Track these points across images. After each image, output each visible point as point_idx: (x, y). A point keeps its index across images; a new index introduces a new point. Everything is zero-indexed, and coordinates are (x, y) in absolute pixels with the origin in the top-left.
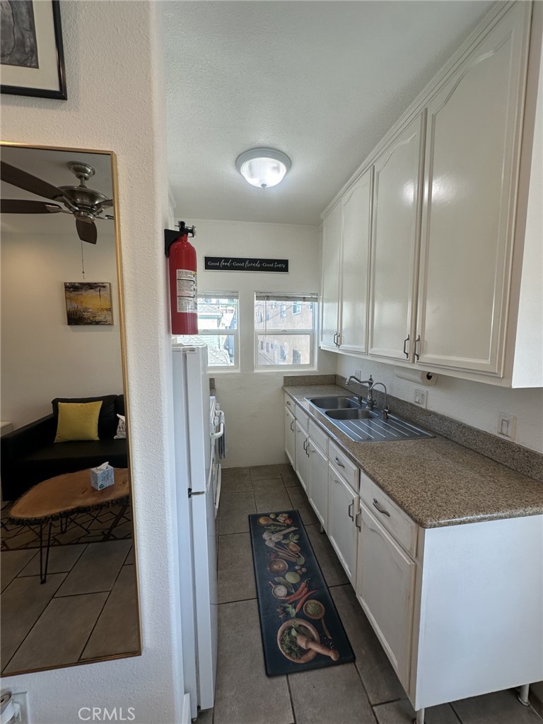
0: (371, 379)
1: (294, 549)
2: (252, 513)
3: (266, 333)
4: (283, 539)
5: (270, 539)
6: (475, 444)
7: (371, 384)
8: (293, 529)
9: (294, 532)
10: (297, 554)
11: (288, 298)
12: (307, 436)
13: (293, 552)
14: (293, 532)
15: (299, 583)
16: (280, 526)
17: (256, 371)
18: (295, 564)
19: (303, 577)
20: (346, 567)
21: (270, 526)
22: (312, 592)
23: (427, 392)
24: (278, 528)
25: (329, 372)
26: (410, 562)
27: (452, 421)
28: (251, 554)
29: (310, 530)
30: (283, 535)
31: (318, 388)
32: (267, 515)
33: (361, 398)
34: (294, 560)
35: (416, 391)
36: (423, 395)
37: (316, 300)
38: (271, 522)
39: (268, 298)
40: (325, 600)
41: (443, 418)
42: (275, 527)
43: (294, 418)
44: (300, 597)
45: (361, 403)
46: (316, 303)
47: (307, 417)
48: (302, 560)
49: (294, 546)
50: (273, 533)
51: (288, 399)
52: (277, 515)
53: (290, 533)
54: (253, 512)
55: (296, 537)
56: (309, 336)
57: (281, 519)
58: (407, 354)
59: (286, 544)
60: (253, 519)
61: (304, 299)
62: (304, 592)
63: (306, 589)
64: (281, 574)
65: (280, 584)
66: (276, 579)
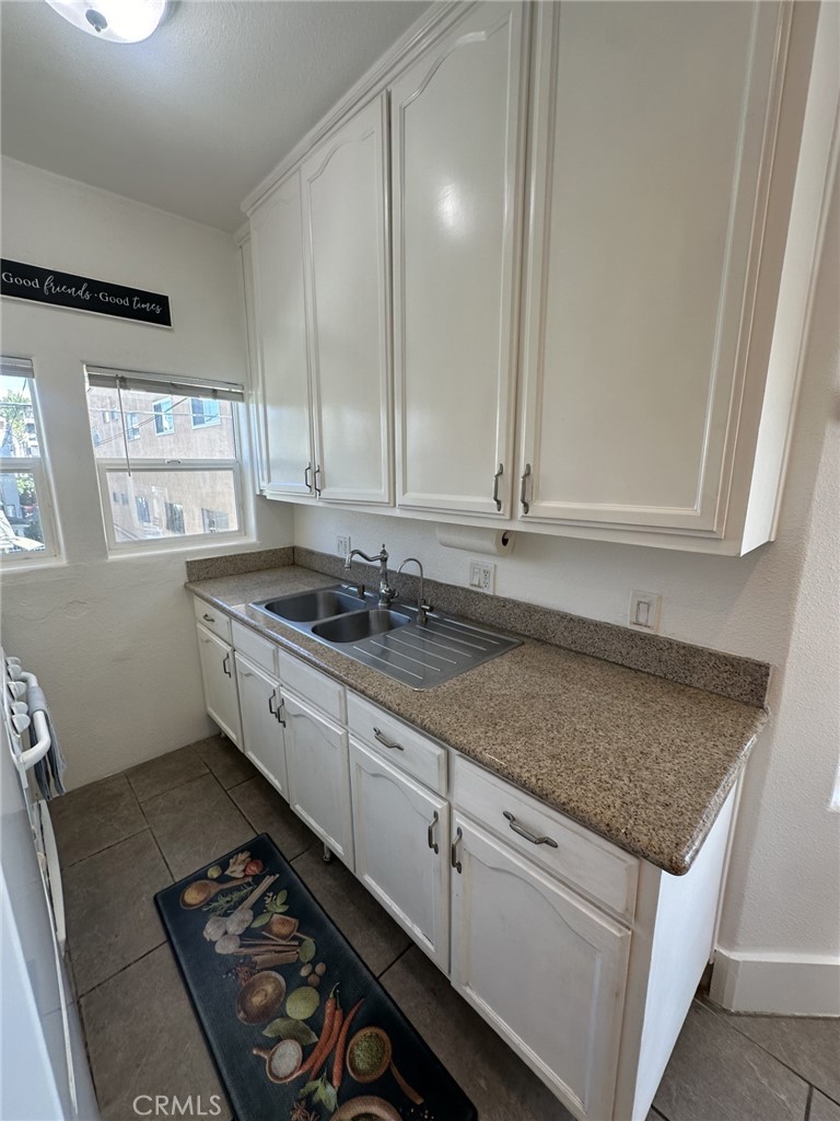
0: (384, 552)
1: (284, 930)
2: (159, 888)
3: (131, 467)
4: (255, 917)
5: (222, 936)
6: (592, 645)
7: (384, 560)
8: (268, 881)
9: (273, 888)
10: (295, 938)
11: (173, 388)
12: (275, 685)
13: (284, 937)
14: (270, 889)
15: (320, 1010)
16: (238, 888)
17: (112, 558)
18: (298, 965)
19: (321, 989)
20: (416, 932)
21: (214, 899)
22: (353, 1011)
23: (495, 566)
24: (236, 896)
25: (280, 543)
26: (620, 930)
27: (547, 612)
28: (186, 1003)
29: (303, 866)
30: (252, 909)
31: (265, 576)
32: (201, 876)
33: (363, 589)
34: (291, 957)
35: (473, 567)
36: (486, 573)
37: (241, 397)
38: (215, 888)
39: (124, 383)
40: (385, 1017)
41: (530, 610)
42: (227, 896)
43: (229, 649)
44: (332, 1042)
45: (364, 597)
46: (240, 404)
47: (271, 646)
48: (310, 947)
49: (283, 923)
50: (226, 915)
51: (202, 608)
52: (224, 864)
53: (264, 894)
54: (164, 883)
55: (282, 897)
56: (231, 472)
57: (236, 870)
58: (499, 503)
59: (264, 928)
60: (169, 903)
61: (215, 394)
62: (336, 1025)
63: (338, 1013)
64: (274, 1010)
65: (279, 1039)
66: (267, 1033)
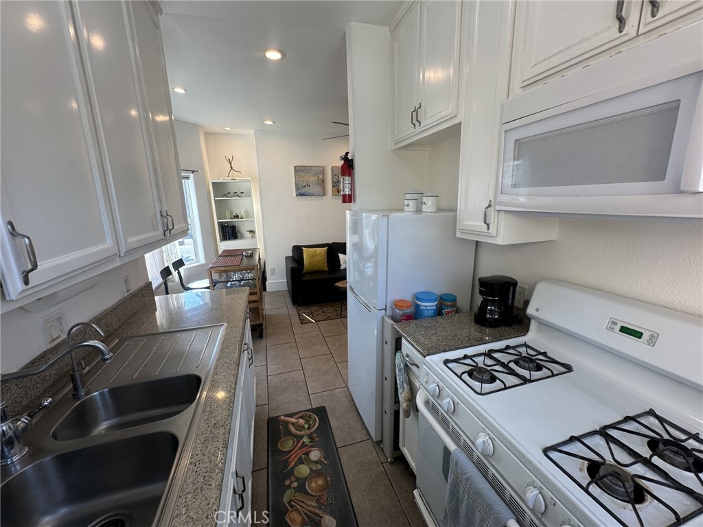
10: (291, 506)
13: (297, 511)
15: (296, 465)
18: (296, 490)
19: (292, 472)
22: (286, 458)
34: (298, 496)
44: (298, 452)
62: (293, 456)
63: (290, 460)
64: (315, 474)
65: (316, 462)
66: (320, 467)
